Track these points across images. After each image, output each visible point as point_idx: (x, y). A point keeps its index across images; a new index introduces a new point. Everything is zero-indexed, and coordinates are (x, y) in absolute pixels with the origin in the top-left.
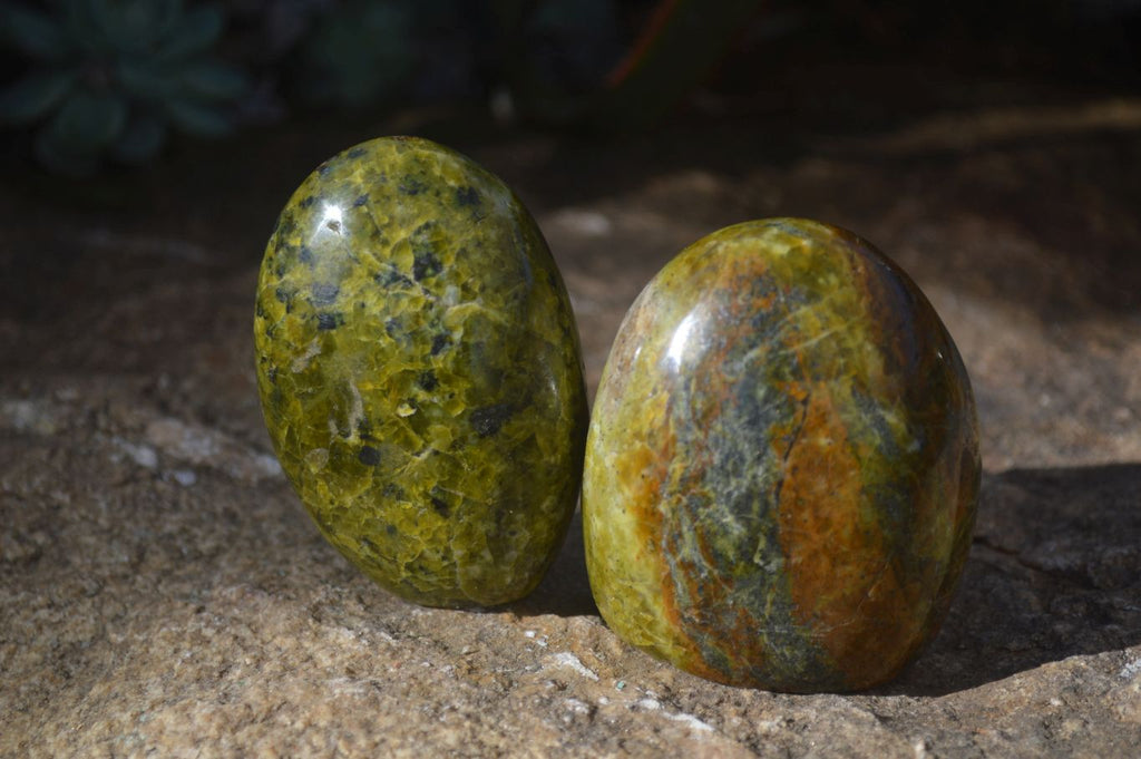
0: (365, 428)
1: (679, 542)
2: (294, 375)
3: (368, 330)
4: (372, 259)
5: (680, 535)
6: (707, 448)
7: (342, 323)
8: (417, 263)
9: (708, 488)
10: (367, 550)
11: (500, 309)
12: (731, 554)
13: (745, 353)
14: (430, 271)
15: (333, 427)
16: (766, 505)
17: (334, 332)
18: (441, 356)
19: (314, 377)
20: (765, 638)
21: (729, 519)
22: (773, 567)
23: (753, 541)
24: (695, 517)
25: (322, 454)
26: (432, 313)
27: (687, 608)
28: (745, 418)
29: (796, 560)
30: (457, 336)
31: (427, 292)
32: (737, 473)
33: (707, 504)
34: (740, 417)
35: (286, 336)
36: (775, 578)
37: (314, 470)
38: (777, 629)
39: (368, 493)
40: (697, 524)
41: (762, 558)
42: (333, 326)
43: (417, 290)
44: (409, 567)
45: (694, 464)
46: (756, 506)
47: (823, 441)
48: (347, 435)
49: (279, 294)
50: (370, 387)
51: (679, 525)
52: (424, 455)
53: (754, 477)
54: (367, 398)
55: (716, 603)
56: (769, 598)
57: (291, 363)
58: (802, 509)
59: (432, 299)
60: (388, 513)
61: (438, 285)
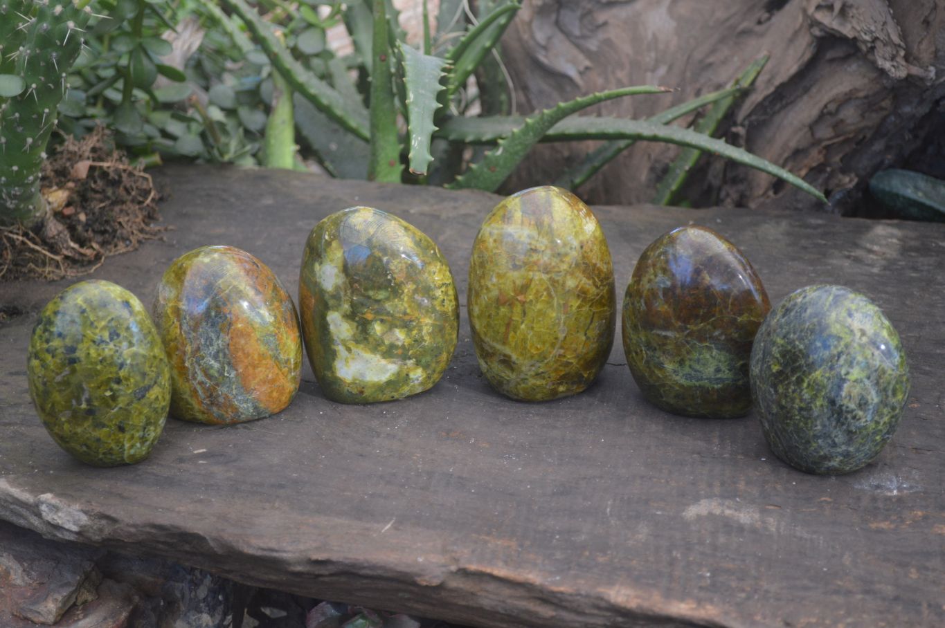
0: (89, 401)
1: (196, 375)
2: (56, 383)
3: (92, 363)
4: (92, 335)
5: (196, 373)
6: (198, 339)
7: (80, 361)
8: (110, 334)
9: (202, 353)
10: (84, 448)
11: (143, 349)
12: (216, 375)
13: (203, 301)
14: (115, 337)
15: (74, 402)
16: (225, 355)
17: (75, 365)
18: (122, 370)
19: (66, 383)
20: (236, 403)
21: (212, 362)
22: (232, 375)
23: (223, 368)
24: (199, 365)
25: (68, 413)
26: (117, 354)
27: (204, 399)
28: (210, 324)
29: (241, 371)
30: (128, 362)
31: (115, 346)
32: (211, 345)
33: (203, 359)
34: (207, 324)
35: (52, 367)
36: (234, 379)
37: (63, 419)
38: (239, 398)
39: (89, 426)
40: (201, 367)
41: (228, 373)
42: (75, 362)
43: (111, 346)
44: (104, 454)
45: (195, 346)
46: (221, 355)
47: (239, 326)
48: (81, 404)
49: (48, 351)
50: (92, 385)
51: (194, 369)
52: (116, 410)
53: (218, 344)
54: (91, 390)
55: (214, 394)
56: (234, 387)
57: (54, 378)
58: (238, 352)
59: (118, 348)
60: (98, 433)
61: (120, 342)
